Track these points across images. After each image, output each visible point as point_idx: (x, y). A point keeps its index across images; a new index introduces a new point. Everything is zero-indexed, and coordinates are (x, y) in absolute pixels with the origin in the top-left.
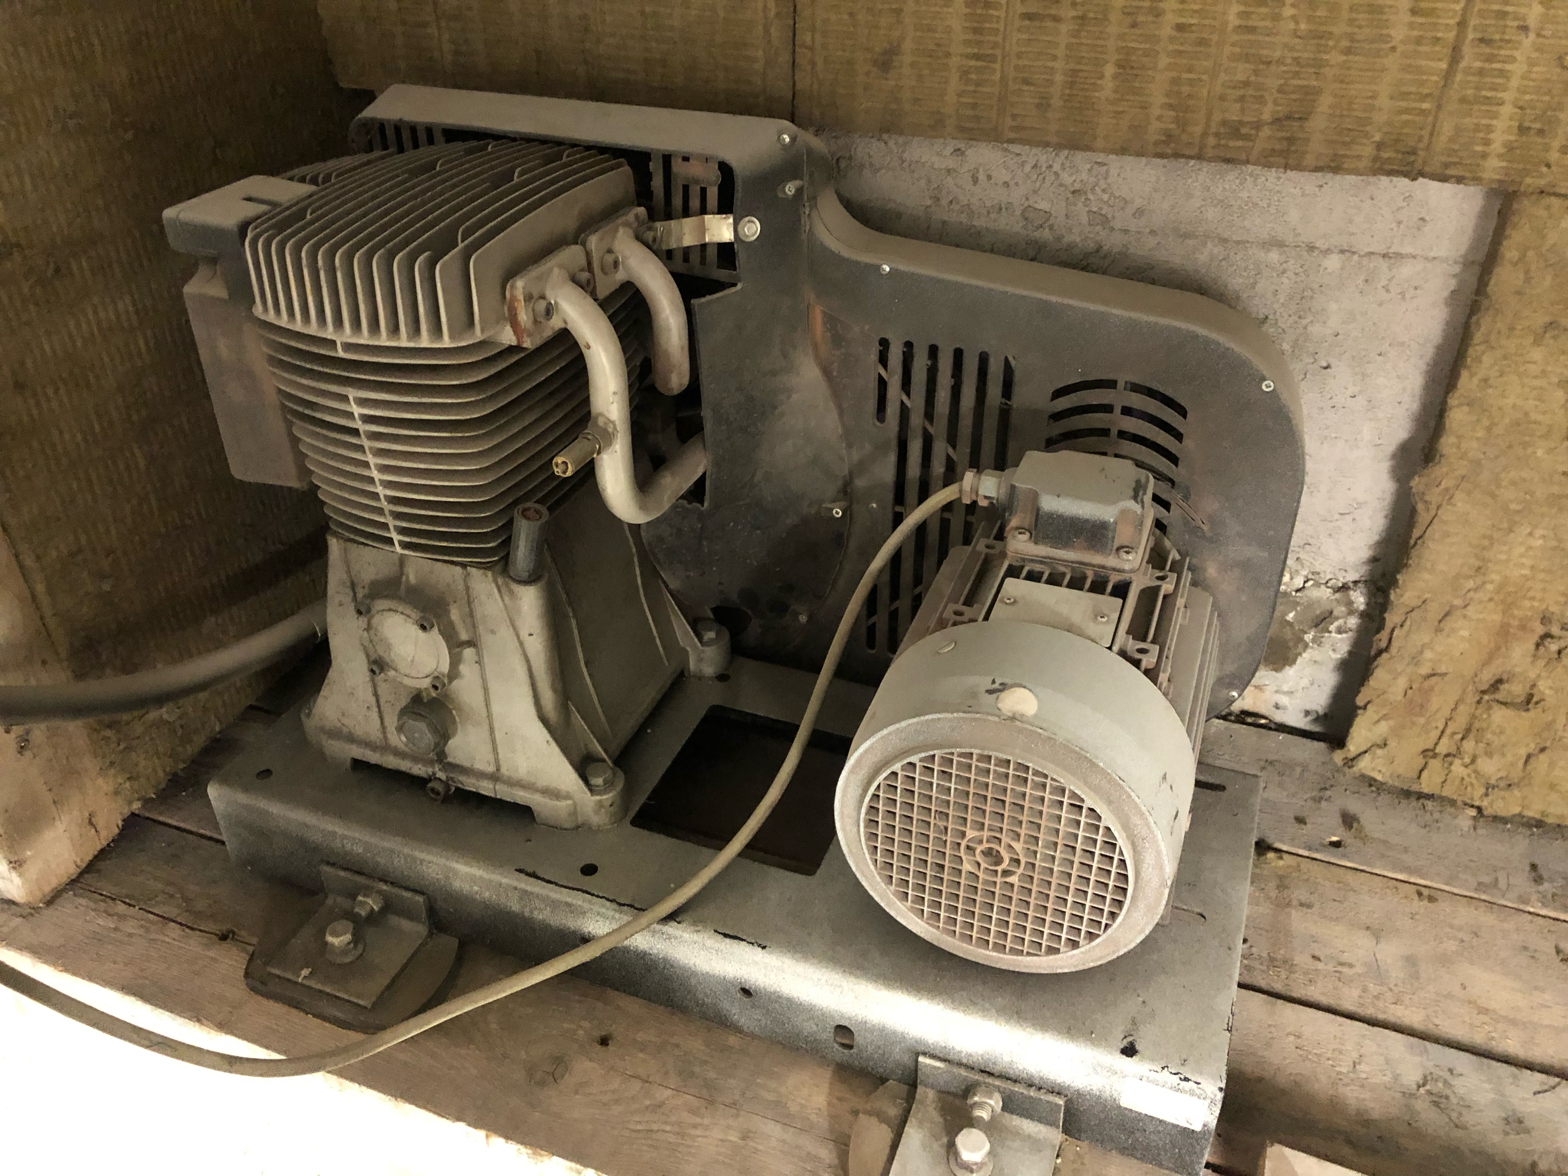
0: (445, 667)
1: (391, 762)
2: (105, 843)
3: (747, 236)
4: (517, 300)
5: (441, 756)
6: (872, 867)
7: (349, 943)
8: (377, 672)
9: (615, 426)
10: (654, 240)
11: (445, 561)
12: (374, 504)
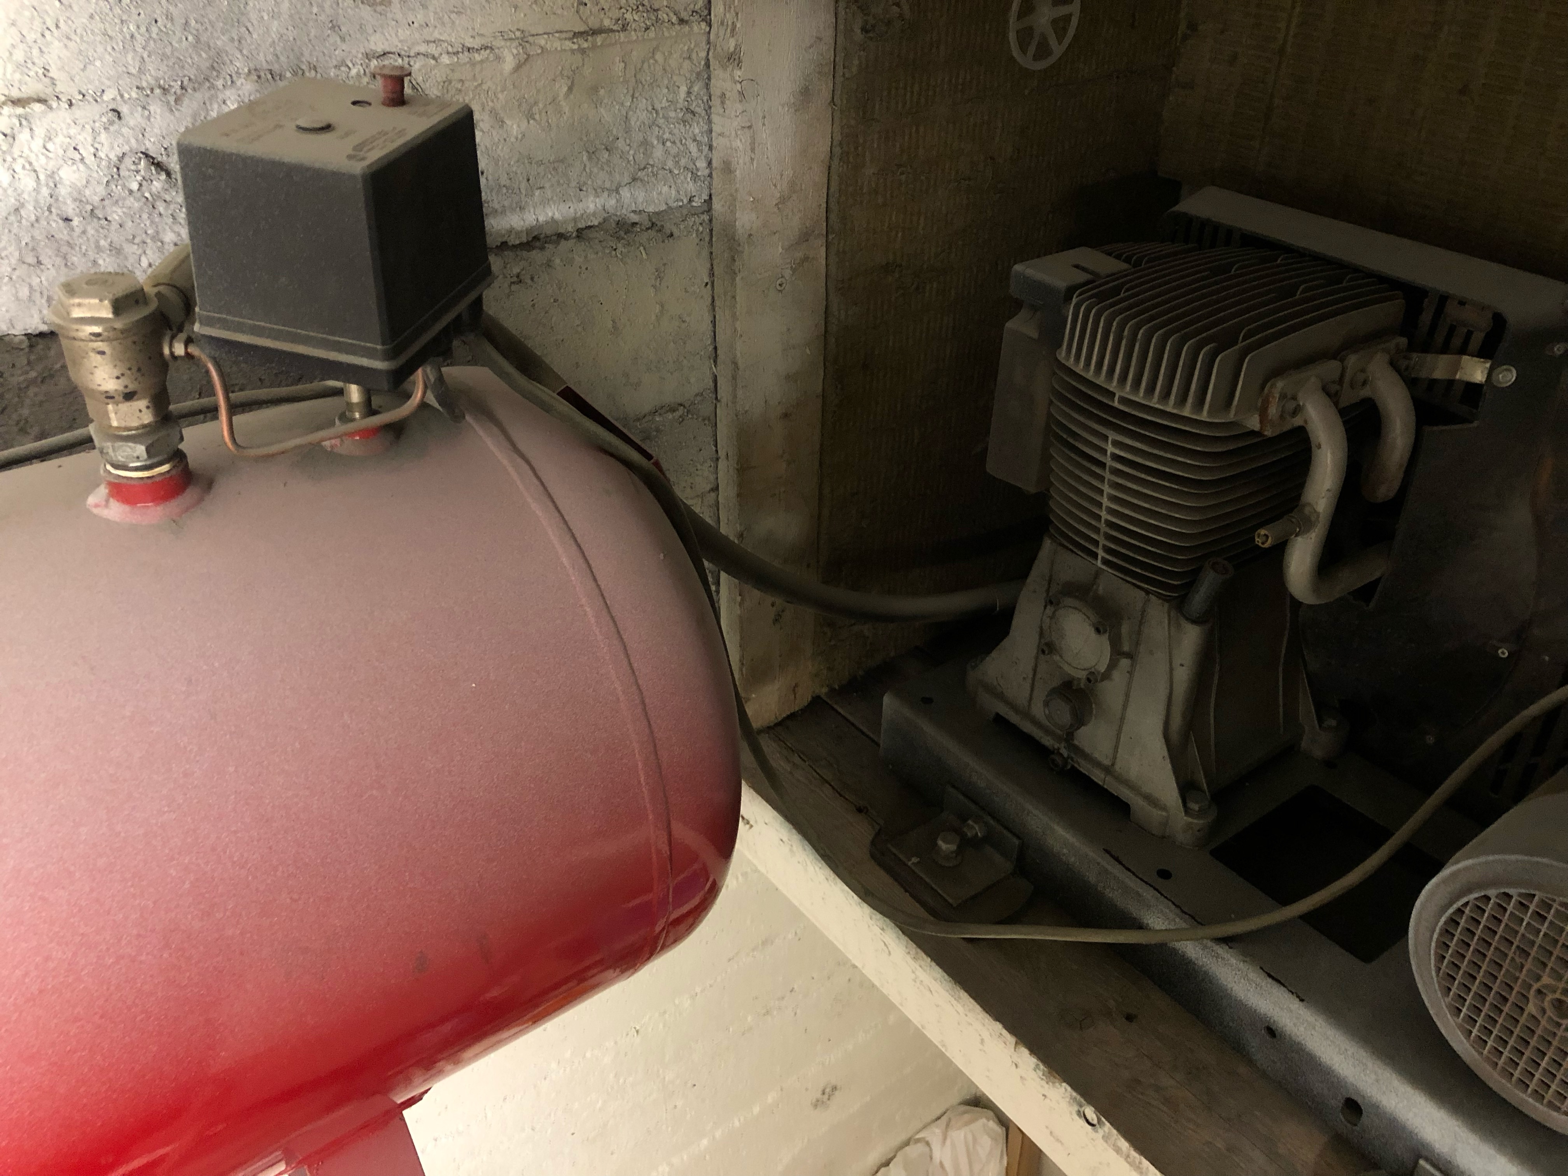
0: (1102, 669)
1: (1027, 727)
2: (797, 709)
3: (1500, 382)
4: (1274, 397)
5: (1069, 737)
6: (1434, 973)
7: (952, 852)
8: (1046, 652)
9: (1318, 516)
10: (1407, 368)
11: (1134, 584)
12: (1093, 522)
